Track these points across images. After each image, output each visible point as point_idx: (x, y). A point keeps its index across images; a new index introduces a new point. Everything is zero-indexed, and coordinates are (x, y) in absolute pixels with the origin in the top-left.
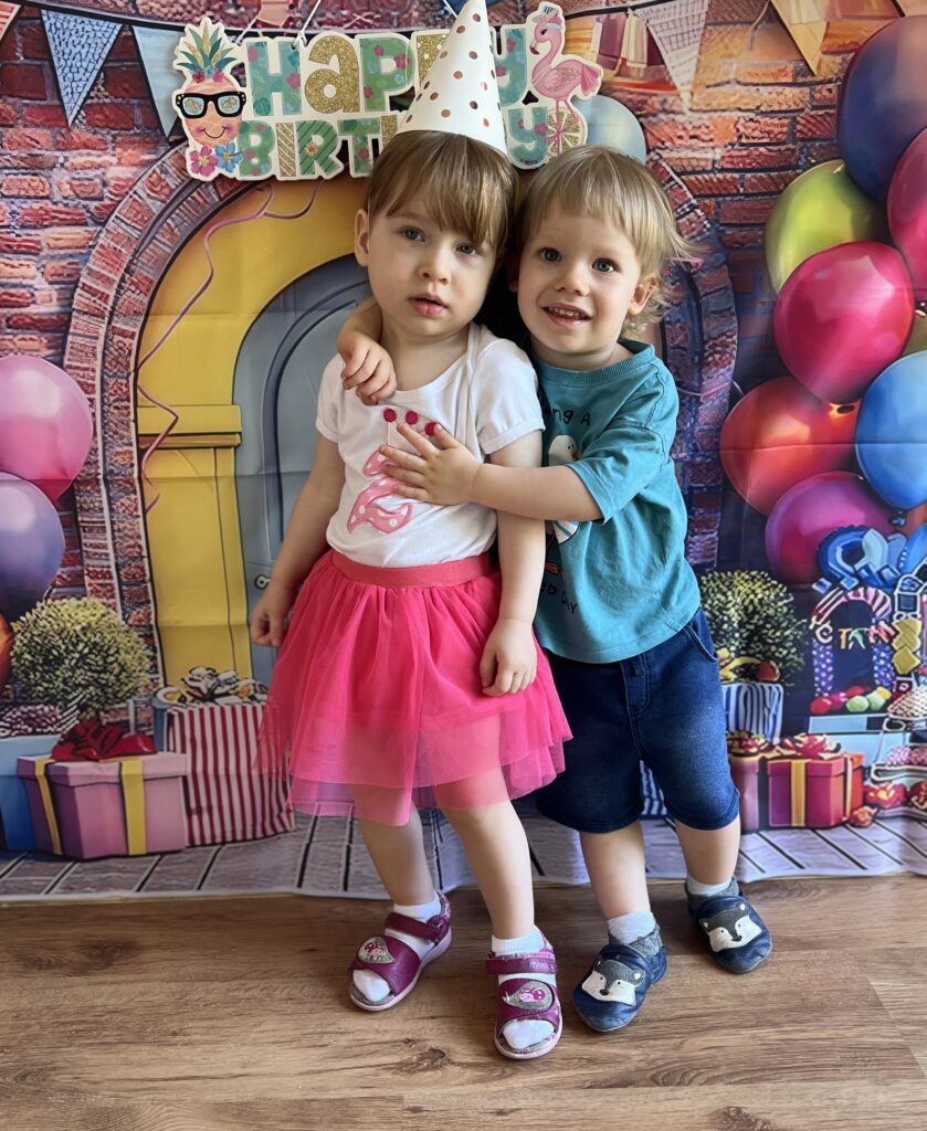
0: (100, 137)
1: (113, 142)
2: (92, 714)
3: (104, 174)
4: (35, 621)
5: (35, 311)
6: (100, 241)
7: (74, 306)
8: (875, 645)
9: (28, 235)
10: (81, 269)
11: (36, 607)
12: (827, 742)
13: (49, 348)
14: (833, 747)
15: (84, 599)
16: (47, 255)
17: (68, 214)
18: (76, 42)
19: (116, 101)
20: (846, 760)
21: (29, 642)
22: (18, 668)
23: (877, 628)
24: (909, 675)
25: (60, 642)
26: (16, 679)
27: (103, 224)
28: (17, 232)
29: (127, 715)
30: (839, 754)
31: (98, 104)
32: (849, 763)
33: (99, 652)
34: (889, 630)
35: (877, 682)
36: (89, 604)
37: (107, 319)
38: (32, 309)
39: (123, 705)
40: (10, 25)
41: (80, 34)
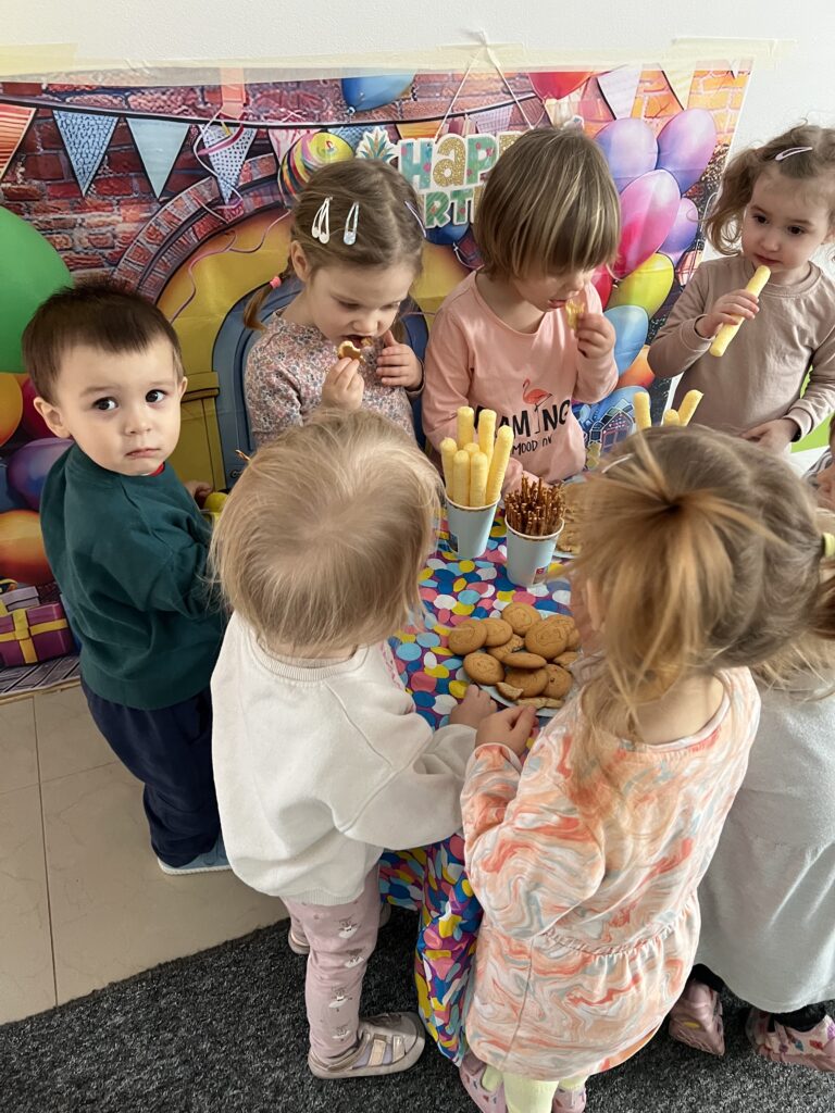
0: (107, 202)
1: (118, 205)
3: (113, 229)
17: (88, 260)
18: (84, 134)
19: (118, 175)
27: (116, 265)
40: (30, 126)
41: (86, 127)
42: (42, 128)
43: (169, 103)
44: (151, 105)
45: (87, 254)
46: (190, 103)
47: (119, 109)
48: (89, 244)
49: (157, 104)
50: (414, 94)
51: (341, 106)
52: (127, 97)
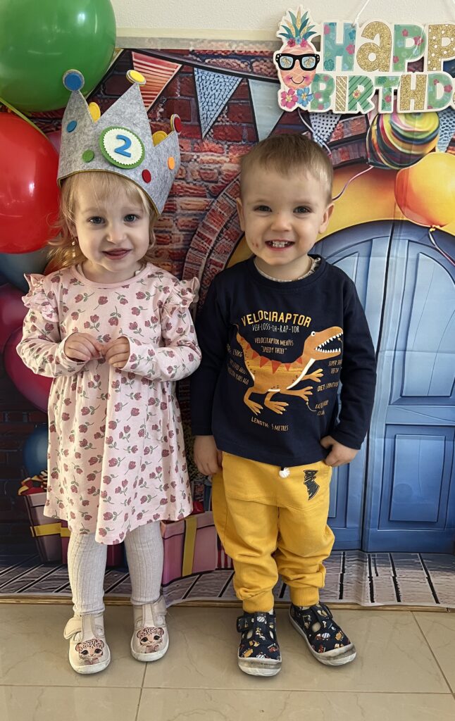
0: (221, 146)
1: (228, 149)
3: (220, 167)
5: (171, 247)
6: (213, 207)
7: (191, 245)
9: (170, 202)
10: (198, 223)
13: (177, 271)
16: (180, 213)
17: (195, 190)
18: (213, 88)
19: (233, 124)
27: (216, 198)
31: (222, 125)
37: (208, 254)
40: (175, 75)
41: (216, 83)
42: (182, 80)
44: (269, 70)
45: (195, 185)
47: (244, 72)
48: (199, 177)
49: (274, 70)
52: (254, 62)
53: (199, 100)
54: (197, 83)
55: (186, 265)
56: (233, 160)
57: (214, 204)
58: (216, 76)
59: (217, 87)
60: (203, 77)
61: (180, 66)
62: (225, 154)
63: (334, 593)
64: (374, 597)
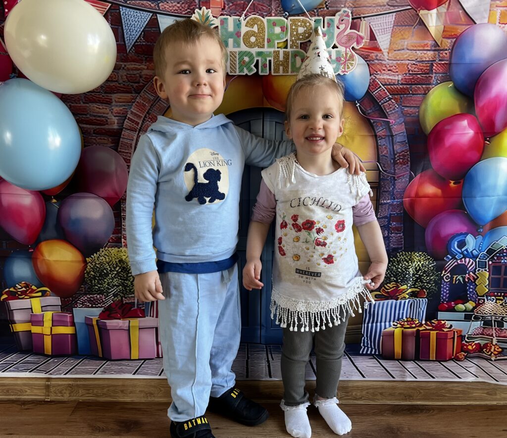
0: (140, 58)
1: (145, 60)
2: (120, 298)
3: (141, 73)
4: (98, 257)
5: (107, 128)
6: (137, 100)
7: (124, 126)
8: (468, 282)
9: (107, 96)
10: (128, 111)
11: (99, 251)
12: (446, 324)
13: (112, 143)
14: (449, 326)
15: (121, 248)
16: (115, 105)
17: (124, 88)
18: (133, 20)
19: (148, 44)
20: (454, 332)
21: (94, 267)
22: (88, 278)
23: (469, 275)
24: (483, 296)
25: (108, 267)
26: (86, 283)
27: (139, 93)
28: (103, 95)
29: (134, 300)
30: (451, 329)
31: (140, 45)
32: (456, 333)
33: (125, 271)
34: (474, 276)
35: (469, 299)
36: (123, 251)
37: (137, 132)
38: (106, 127)
39: (133, 295)
40: (107, 12)
41: (135, 17)
42: (113, 14)
43: (181, 8)
44: (171, 8)
45: (124, 85)
46: (192, 8)
47: (154, 9)
48: (126, 80)
49: (174, 9)
50: (327, 5)
51: (280, 11)
52: (160, 3)
53: (124, 28)
54: (122, 16)
55: (121, 139)
56: (149, 68)
57: (138, 98)
58: (135, 12)
59: (136, 19)
60: (126, 13)
61: (110, 5)
62: (144, 63)
63: (242, 374)
64: (272, 374)
